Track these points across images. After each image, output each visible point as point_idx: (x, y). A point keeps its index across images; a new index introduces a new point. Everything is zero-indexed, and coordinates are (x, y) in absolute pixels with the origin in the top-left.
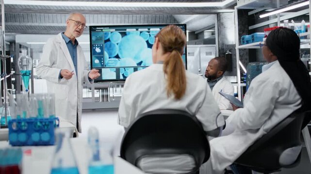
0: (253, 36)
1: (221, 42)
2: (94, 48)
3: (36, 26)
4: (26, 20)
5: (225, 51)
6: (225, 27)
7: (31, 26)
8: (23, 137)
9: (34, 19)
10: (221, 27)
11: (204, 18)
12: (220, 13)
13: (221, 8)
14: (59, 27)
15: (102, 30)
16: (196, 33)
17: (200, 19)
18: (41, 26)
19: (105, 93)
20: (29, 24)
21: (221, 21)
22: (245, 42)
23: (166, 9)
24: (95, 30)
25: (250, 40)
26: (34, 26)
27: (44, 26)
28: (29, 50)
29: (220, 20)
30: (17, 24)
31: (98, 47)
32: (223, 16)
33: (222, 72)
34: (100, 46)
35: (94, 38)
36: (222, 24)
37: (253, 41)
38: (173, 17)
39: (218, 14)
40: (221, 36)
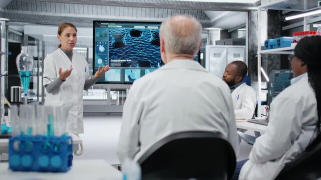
0: (279, 41)
1: (251, 43)
2: (98, 45)
3: (50, 16)
4: (39, 9)
5: (255, 54)
6: (255, 27)
7: (44, 16)
8: (27, 161)
9: (48, 8)
10: (252, 25)
11: (236, 15)
12: (251, 10)
13: (252, 5)
14: (76, 18)
15: (107, 25)
16: (229, 31)
17: (232, 16)
18: (56, 17)
19: (123, 96)
20: (42, 14)
21: (252, 20)
22: (269, 47)
23: (191, 4)
24: (99, 26)
25: (275, 45)
26: (48, 16)
27: (59, 17)
28: (41, 43)
29: (251, 18)
30: (29, 13)
31: (102, 44)
32: (254, 14)
33: (241, 78)
34: (104, 44)
35: (97, 35)
36: (253, 23)
37: (279, 45)
38: (204, 13)
39: (249, 12)
40: (251, 37)
